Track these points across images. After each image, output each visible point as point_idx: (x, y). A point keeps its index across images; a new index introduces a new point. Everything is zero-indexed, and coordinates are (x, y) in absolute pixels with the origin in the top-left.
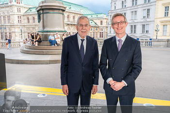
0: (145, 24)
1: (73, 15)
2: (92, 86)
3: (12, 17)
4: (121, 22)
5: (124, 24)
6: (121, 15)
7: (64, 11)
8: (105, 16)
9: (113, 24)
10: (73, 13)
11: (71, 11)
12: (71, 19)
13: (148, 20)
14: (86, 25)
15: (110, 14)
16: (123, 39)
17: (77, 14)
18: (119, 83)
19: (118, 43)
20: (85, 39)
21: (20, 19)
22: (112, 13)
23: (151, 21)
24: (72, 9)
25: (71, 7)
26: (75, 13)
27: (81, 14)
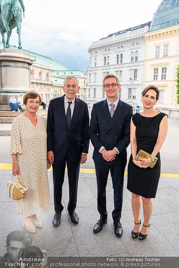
0: (132, 87)
1: (39, 70)
2: (81, 155)
4: (113, 85)
5: (116, 87)
6: (113, 77)
7: (30, 64)
8: (82, 74)
9: (104, 86)
10: (40, 68)
11: (36, 65)
12: (37, 75)
13: (135, 83)
14: (74, 86)
15: (89, 72)
16: (116, 103)
17: (45, 69)
18: (110, 151)
19: (110, 108)
20: (73, 101)
22: (91, 71)
23: (138, 85)
24: (37, 62)
25: (36, 59)
26: (42, 68)
27: (50, 70)
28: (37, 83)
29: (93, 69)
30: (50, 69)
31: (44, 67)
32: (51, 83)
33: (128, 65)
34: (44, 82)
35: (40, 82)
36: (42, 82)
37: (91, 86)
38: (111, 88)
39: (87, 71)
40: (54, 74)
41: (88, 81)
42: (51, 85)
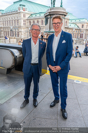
3: (20, 21)
8: (86, 21)
21: (25, 23)
30: (68, 18)
32: (68, 27)
40: (70, 21)
42: (68, 28)
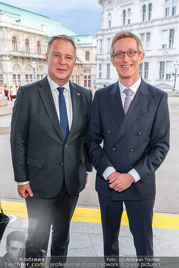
0: (165, 60)
1: (26, 36)
5: (136, 57)
10: (25, 32)
11: (19, 28)
12: (21, 45)
13: (170, 52)
15: (100, 37)
17: (34, 34)
22: (103, 35)
23: (175, 56)
24: (22, 22)
25: (20, 18)
26: (29, 33)
27: (41, 36)
28: (22, 58)
29: (105, 32)
31: (32, 31)
33: (160, 22)
34: (34, 56)
35: (27, 55)
36: (31, 55)
37: (103, 60)
38: (127, 59)
39: (97, 36)
41: (99, 52)
